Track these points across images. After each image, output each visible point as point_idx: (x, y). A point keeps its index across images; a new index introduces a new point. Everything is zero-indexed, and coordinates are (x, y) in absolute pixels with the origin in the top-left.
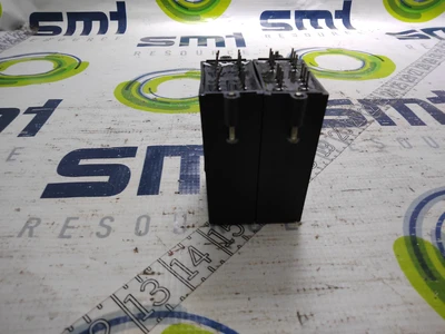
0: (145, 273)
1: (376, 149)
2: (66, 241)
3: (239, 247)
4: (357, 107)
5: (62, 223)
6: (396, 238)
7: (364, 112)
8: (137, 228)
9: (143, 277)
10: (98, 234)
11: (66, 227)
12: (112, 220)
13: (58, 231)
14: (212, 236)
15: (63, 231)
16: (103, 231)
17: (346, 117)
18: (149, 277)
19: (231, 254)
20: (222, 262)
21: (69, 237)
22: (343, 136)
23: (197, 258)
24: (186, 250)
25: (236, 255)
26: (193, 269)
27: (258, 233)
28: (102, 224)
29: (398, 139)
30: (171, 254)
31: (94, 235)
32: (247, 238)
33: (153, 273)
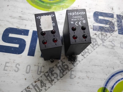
0: (27, 88)
1: (111, 47)
2: (5, 72)
3: (55, 83)
4: (114, 20)
5: (4, 64)
6: (100, 87)
7: (116, 24)
8: (26, 70)
9: (27, 89)
10: (15, 70)
11: (6, 66)
12: (19, 65)
13: (3, 67)
14: (48, 77)
15: (5, 67)
16: (16, 69)
17: (107, 26)
18: (29, 89)
19: (52, 85)
20: (49, 87)
21: (6, 70)
22: (103, 37)
23: (43, 85)
24: (40, 81)
25: (53, 86)
26: (41, 89)
27: (62, 78)
28: (16, 67)
29: (121, 42)
30: (35, 82)
31: (14, 71)
32: (58, 80)
33: (30, 88)
